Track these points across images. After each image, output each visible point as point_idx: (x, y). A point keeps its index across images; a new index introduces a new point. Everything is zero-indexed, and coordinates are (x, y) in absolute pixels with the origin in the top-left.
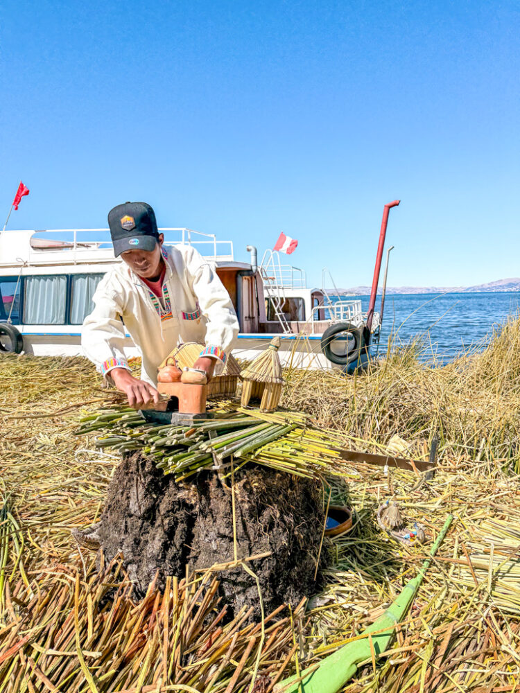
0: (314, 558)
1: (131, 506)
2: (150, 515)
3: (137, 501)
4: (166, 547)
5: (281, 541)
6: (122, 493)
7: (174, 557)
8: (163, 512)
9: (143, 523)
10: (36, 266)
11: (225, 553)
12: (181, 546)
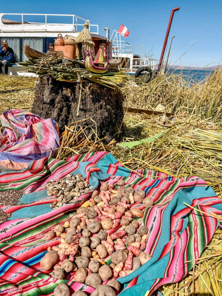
0: (119, 128)
1: (44, 99)
2: (52, 103)
3: (47, 96)
4: (59, 115)
5: (105, 114)
6: (41, 93)
7: (62, 120)
8: (58, 101)
9: (50, 106)
10: (5, 32)
11: (82, 116)
12: (65, 115)
